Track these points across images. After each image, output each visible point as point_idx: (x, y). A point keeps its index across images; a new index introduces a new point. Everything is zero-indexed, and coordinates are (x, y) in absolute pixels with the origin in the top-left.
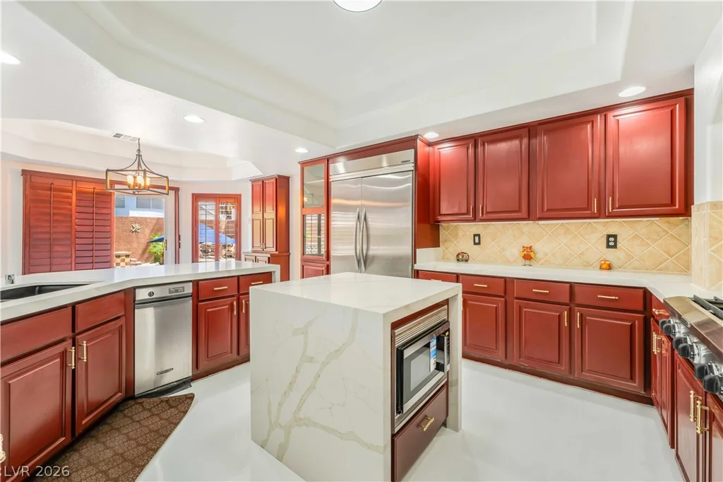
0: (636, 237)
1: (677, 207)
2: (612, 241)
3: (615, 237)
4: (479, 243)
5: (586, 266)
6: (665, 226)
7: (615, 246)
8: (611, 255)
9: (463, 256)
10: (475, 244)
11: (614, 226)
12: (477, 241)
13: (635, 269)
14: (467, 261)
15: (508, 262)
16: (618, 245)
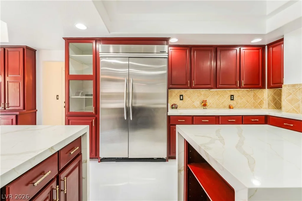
0: (239, 96)
1: (260, 85)
2: (232, 98)
3: (233, 96)
4: (182, 99)
5: (224, 108)
6: (246, 92)
7: (233, 100)
8: (232, 103)
9: (175, 106)
10: (181, 99)
11: (233, 91)
12: (181, 98)
13: (239, 107)
14: (177, 108)
15: (195, 107)
16: (234, 99)
